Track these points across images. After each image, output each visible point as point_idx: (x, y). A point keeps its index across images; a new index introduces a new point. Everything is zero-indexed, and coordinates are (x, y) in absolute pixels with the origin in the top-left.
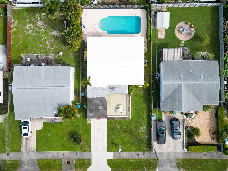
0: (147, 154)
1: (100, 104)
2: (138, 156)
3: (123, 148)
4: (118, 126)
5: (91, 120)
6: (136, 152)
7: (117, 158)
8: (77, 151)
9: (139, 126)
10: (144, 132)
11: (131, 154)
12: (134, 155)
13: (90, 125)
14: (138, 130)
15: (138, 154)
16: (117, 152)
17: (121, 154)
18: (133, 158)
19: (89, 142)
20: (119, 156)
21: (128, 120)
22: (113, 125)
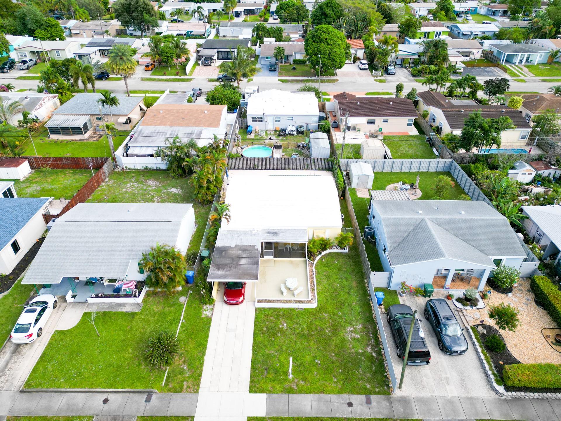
0: (378, 403)
1: (244, 256)
2: (349, 409)
3: (301, 382)
4: (285, 325)
5: (212, 309)
6: (341, 395)
7: (279, 415)
8: (152, 390)
9: (343, 324)
10: (358, 339)
11: (327, 401)
12: (338, 406)
13: (208, 321)
14: (342, 334)
15: (348, 401)
16: (280, 394)
17: (295, 402)
18: (334, 416)
19: (197, 363)
20: (287, 407)
21: (311, 311)
22: (270, 321)
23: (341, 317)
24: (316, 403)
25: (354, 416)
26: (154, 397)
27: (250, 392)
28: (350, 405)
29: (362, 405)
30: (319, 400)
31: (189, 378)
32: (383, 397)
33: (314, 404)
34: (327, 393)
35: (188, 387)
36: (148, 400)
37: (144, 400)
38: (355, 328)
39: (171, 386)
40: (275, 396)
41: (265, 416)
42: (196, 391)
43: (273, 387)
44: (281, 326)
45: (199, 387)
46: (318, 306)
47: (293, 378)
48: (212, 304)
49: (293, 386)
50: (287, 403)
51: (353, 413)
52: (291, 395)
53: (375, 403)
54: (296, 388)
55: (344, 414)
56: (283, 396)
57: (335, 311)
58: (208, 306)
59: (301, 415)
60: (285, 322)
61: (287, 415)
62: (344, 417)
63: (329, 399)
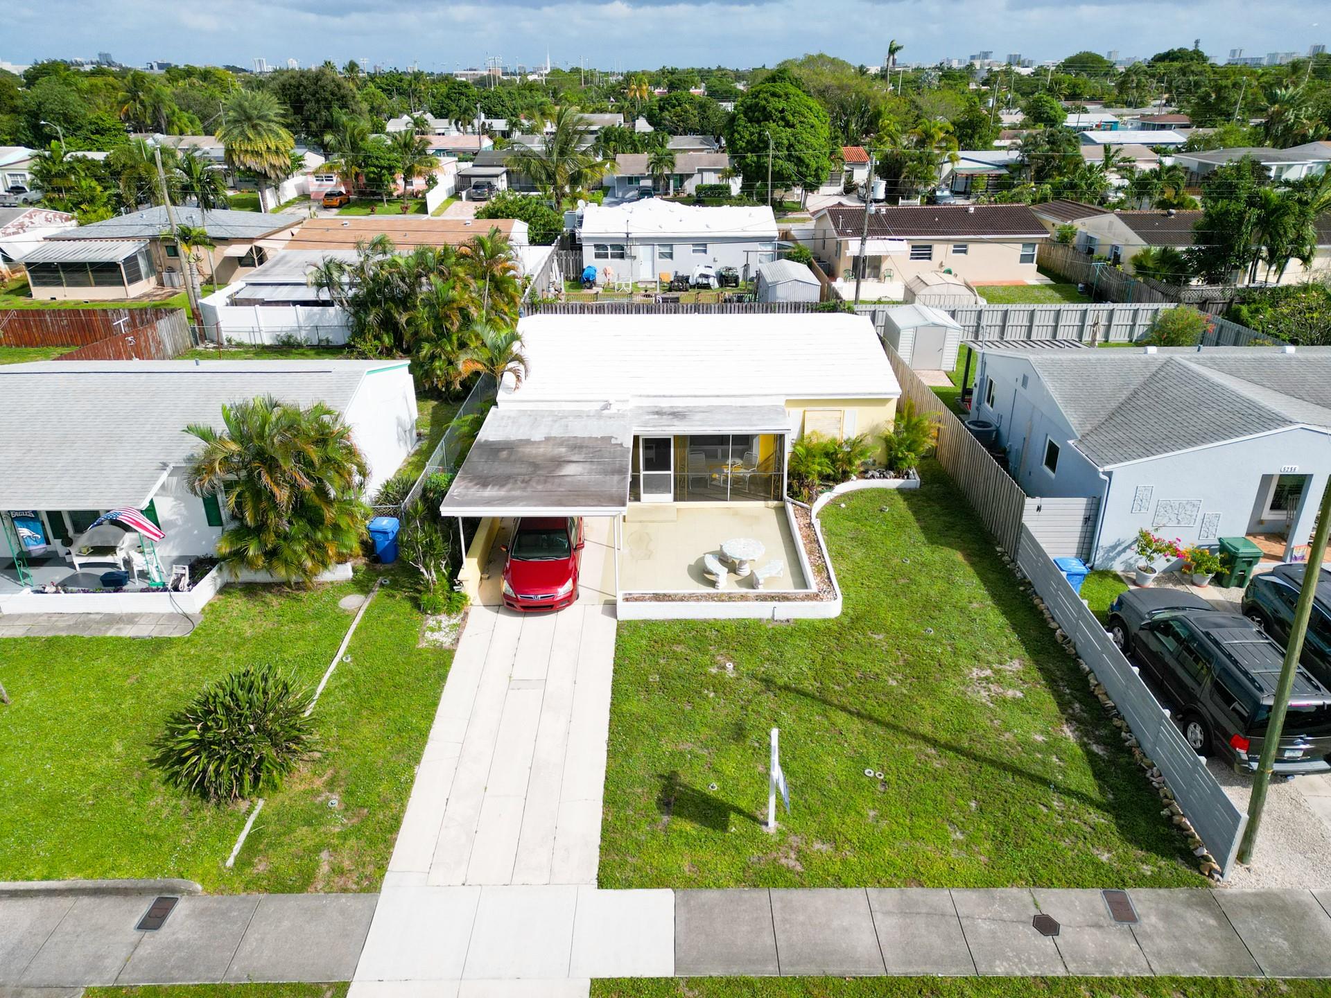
0: (1166, 916)
1: (574, 458)
2: (1047, 941)
3: (818, 846)
4: (730, 666)
5: (459, 628)
6: (998, 892)
7: (735, 971)
8: (177, 881)
9: (947, 659)
10: (1015, 701)
11: (943, 915)
12: (993, 933)
13: (443, 658)
14: (951, 687)
15: (1034, 912)
16: (733, 892)
17: (801, 918)
18: (983, 969)
19: (383, 788)
20: (769, 941)
21: (822, 626)
22: (676, 657)
23: (936, 641)
24: (893, 921)
25: (1074, 969)
26: (182, 909)
27: (602, 884)
28: (1046, 926)
29: (1098, 926)
30: (906, 911)
31: (344, 837)
32: (1181, 893)
33: (887, 924)
34: (937, 883)
35: (338, 871)
36: (153, 922)
37: (136, 920)
38: (997, 672)
39: (261, 867)
40: (710, 896)
41: (670, 973)
42: (371, 886)
43: (698, 866)
44: (714, 670)
45: (382, 867)
46: (843, 613)
47: (780, 832)
48: (458, 610)
49: (783, 861)
50: (768, 922)
51: (1067, 958)
52: (777, 894)
53: (1153, 919)
54: (799, 868)
55: (1029, 963)
56: (746, 896)
57: (912, 626)
58: (443, 618)
59: (833, 970)
60: (731, 659)
61: (770, 970)
62: (1032, 973)
63: (950, 904)
